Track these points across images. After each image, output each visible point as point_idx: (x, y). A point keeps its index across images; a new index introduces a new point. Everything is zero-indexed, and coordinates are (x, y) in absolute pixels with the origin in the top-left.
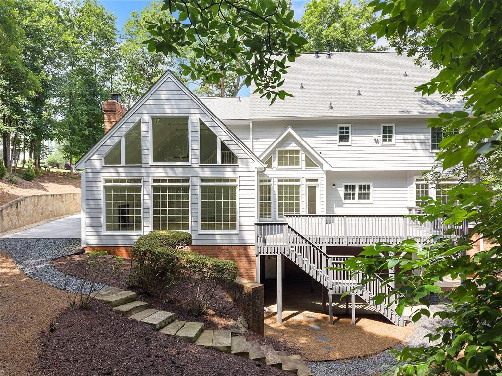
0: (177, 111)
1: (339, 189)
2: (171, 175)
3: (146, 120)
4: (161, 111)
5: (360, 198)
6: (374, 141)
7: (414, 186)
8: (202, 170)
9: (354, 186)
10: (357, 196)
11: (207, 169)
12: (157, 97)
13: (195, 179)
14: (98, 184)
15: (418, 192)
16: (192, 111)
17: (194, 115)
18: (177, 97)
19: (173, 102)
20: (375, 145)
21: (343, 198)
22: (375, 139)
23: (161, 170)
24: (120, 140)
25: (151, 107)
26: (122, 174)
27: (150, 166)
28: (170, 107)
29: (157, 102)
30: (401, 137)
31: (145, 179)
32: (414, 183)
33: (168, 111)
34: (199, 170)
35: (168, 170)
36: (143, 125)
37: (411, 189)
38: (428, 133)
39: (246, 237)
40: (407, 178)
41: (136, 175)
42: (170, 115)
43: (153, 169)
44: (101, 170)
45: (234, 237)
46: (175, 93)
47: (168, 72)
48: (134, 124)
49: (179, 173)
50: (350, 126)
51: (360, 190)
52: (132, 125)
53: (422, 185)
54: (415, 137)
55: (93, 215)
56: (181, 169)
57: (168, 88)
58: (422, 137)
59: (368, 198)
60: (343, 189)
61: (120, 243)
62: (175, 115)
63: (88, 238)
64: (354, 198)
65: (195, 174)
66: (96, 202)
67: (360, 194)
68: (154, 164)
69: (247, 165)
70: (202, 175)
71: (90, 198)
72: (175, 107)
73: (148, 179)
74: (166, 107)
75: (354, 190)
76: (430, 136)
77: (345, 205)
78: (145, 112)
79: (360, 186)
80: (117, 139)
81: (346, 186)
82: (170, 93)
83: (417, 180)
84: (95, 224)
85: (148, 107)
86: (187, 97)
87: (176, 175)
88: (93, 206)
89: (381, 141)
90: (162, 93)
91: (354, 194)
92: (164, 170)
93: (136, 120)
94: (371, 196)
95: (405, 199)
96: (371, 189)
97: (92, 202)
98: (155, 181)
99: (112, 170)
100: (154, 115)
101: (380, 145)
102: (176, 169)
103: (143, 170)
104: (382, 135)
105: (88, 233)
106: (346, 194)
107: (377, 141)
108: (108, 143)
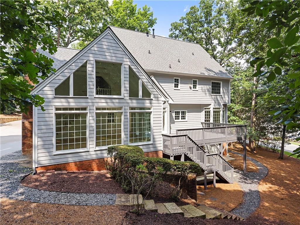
0: (114, 58)
1: (173, 114)
2: (111, 105)
3: (92, 62)
4: (104, 57)
5: (182, 119)
6: (189, 88)
7: (204, 112)
8: (132, 101)
9: (179, 112)
10: (180, 117)
11: (134, 101)
12: (100, 46)
13: (126, 108)
14: (51, 111)
15: (205, 115)
16: (125, 60)
17: (126, 63)
18: (115, 48)
19: (112, 51)
20: (190, 90)
21: (174, 119)
22: (190, 87)
23: (103, 101)
24: (70, 76)
25: (95, 52)
26: (73, 103)
27: (95, 98)
28: (110, 54)
29: (100, 49)
30: (200, 86)
31: (91, 108)
32: (204, 110)
33: (109, 57)
34: (129, 101)
35: (108, 101)
36: (88, 66)
37: (203, 113)
38: (210, 85)
39: (158, 145)
40: (201, 108)
41: (84, 105)
42: (110, 61)
43: (97, 100)
44: (52, 100)
45: (151, 146)
46: (113, 45)
47: (108, 29)
48: (82, 64)
49: (116, 103)
50: (179, 79)
51: (182, 114)
52: (80, 65)
53: (207, 111)
54: (206, 87)
55: (45, 139)
56: (117, 101)
57: (108, 41)
58: (208, 87)
59: (185, 119)
60: (174, 114)
61: (70, 159)
62: (113, 61)
63: (40, 159)
64: (179, 119)
65: (126, 104)
66: (48, 127)
67: (182, 116)
68: (97, 96)
69: (158, 99)
70: (131, 105)
71: (42, 123)
72: (113, 55)
73: (93, 108)
74: (107, 54)
75: (179, 114)
76: (211, 87)
77: (175, 123)
78: (91, 55)
79: (182, 112)
80: (68, 75)
81: (176, 112)
82: (110, 44)
83: (205, 109)
84: (47, 146)
85: (93, 52)
86: (120, 49)
87: (114, 104)
88: (45, 131)
89: (192, 88)
90: (104, 43)
91: (179, 117)
92: (106, 101)
93: (84, 61)
94: (186, 117)
95: (200, 119)
96: (187, 114)
97: (43, 127)
98: (97, 109)
99: (63, 100)
100: (98, 59)
101: (192, 90)
102: (114, 101)
103: (89, 101)
104: (193, 85)
105: (40, 155)
106: (175, 117)
107: (191, 88)
108: (60, 77)
